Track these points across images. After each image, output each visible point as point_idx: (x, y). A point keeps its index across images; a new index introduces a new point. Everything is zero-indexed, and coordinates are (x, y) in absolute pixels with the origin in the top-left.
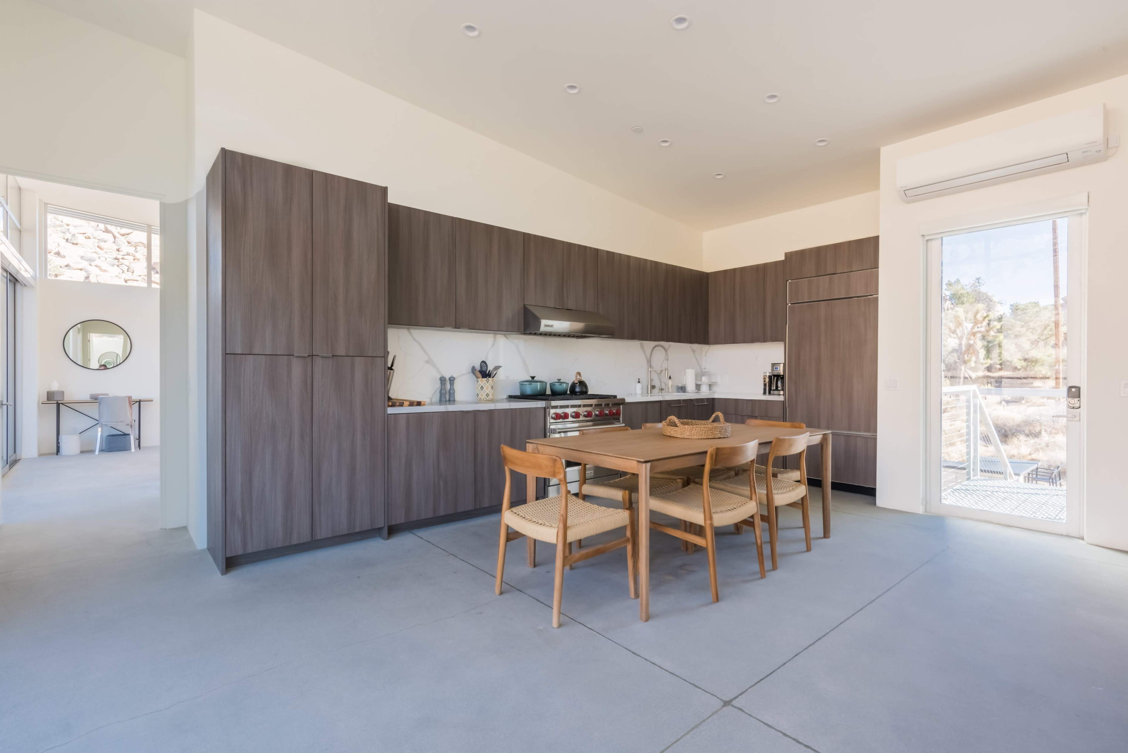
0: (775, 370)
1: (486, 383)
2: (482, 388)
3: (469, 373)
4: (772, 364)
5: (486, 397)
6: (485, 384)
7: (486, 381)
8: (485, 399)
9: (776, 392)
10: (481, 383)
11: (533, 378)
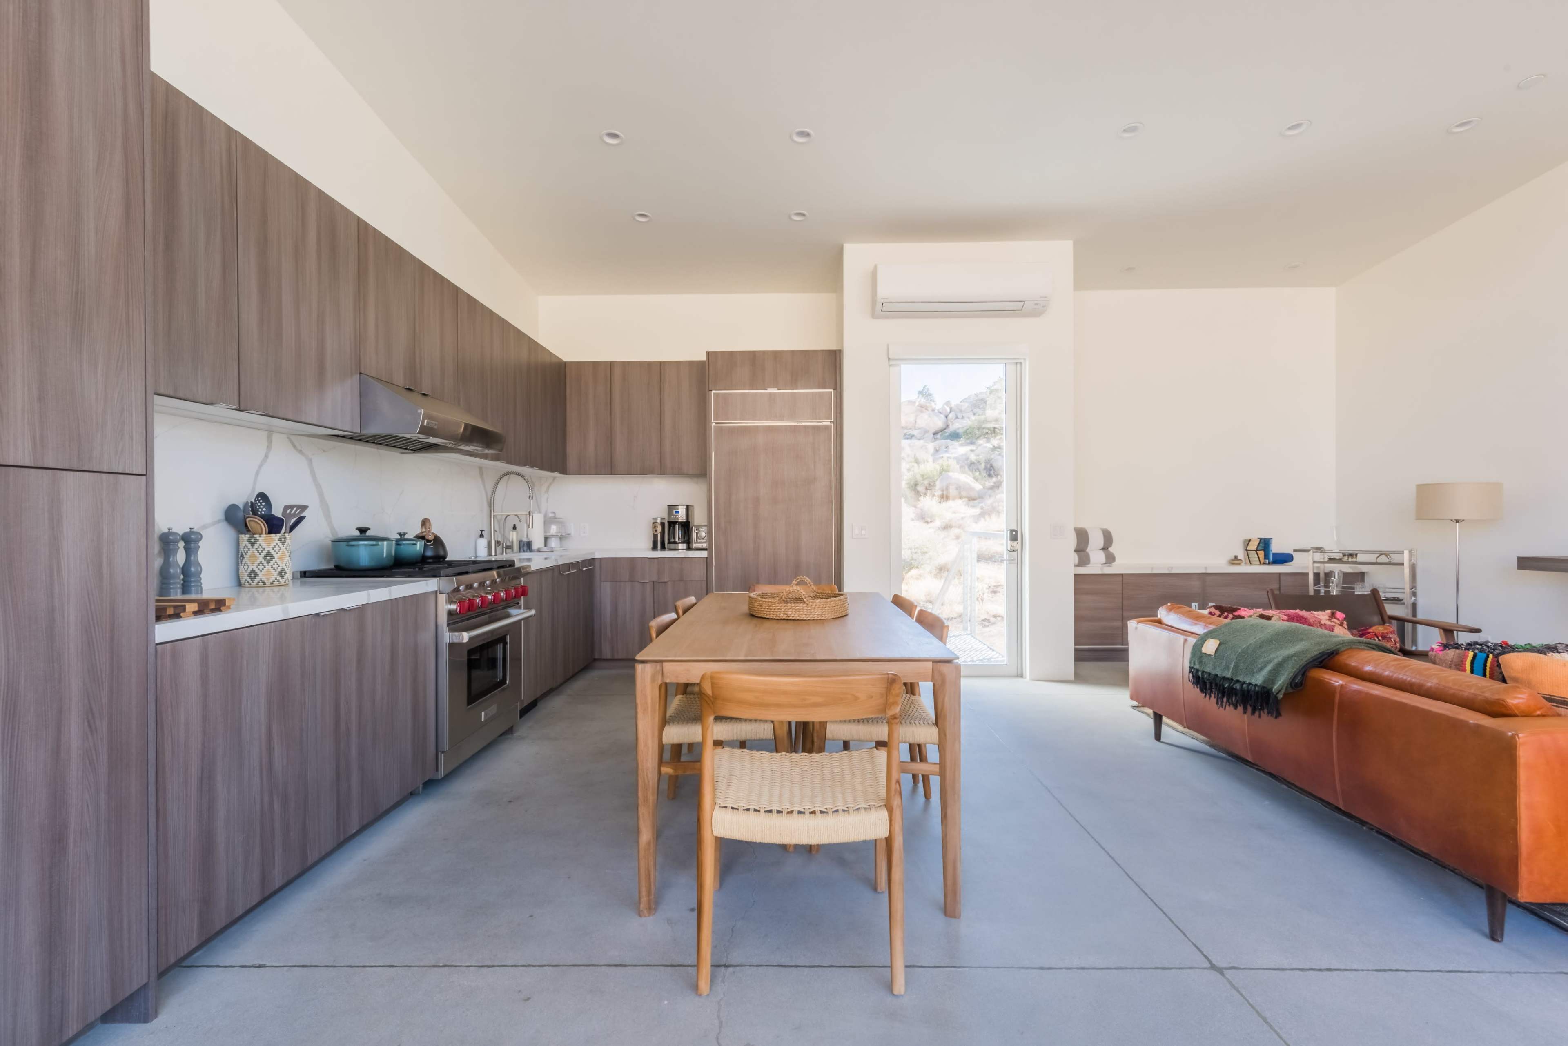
0: (674, 514)
1: (280, 544)
2: (269, 557)
3: (219, 521)
4: (668, 506)
5: (279, 578)
6: (277, 549)
7: (280, 540)
8: (276, 583)
9: (672, 546)
10: (264, 545)
11: (363, 531)
